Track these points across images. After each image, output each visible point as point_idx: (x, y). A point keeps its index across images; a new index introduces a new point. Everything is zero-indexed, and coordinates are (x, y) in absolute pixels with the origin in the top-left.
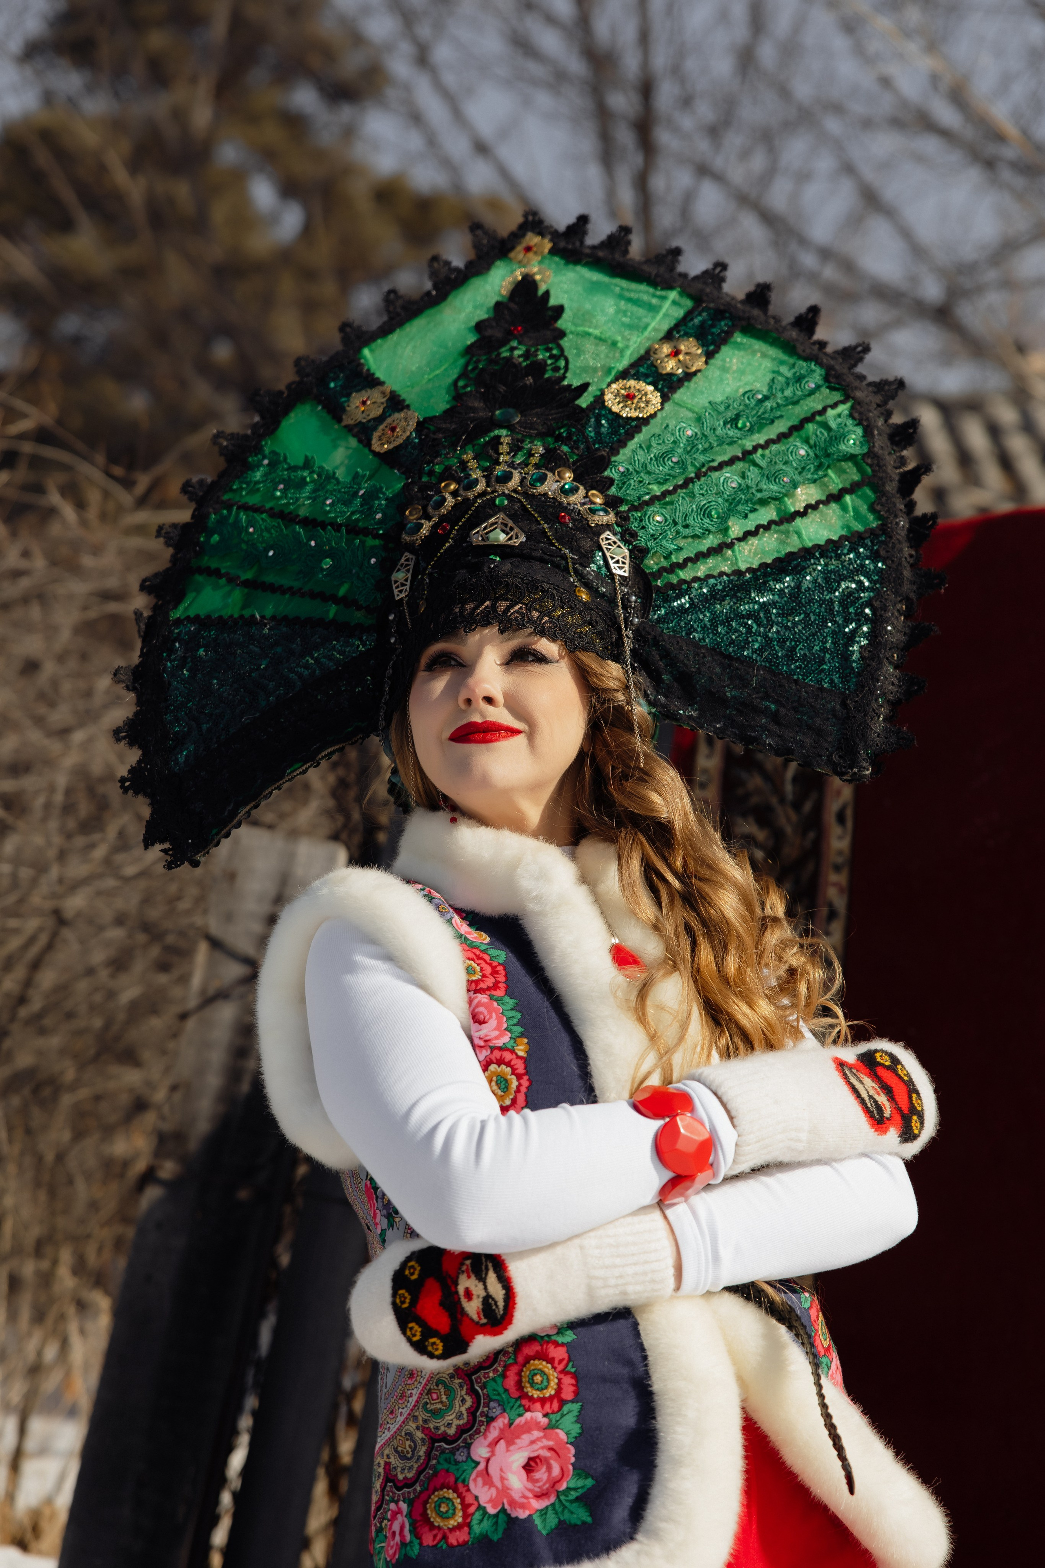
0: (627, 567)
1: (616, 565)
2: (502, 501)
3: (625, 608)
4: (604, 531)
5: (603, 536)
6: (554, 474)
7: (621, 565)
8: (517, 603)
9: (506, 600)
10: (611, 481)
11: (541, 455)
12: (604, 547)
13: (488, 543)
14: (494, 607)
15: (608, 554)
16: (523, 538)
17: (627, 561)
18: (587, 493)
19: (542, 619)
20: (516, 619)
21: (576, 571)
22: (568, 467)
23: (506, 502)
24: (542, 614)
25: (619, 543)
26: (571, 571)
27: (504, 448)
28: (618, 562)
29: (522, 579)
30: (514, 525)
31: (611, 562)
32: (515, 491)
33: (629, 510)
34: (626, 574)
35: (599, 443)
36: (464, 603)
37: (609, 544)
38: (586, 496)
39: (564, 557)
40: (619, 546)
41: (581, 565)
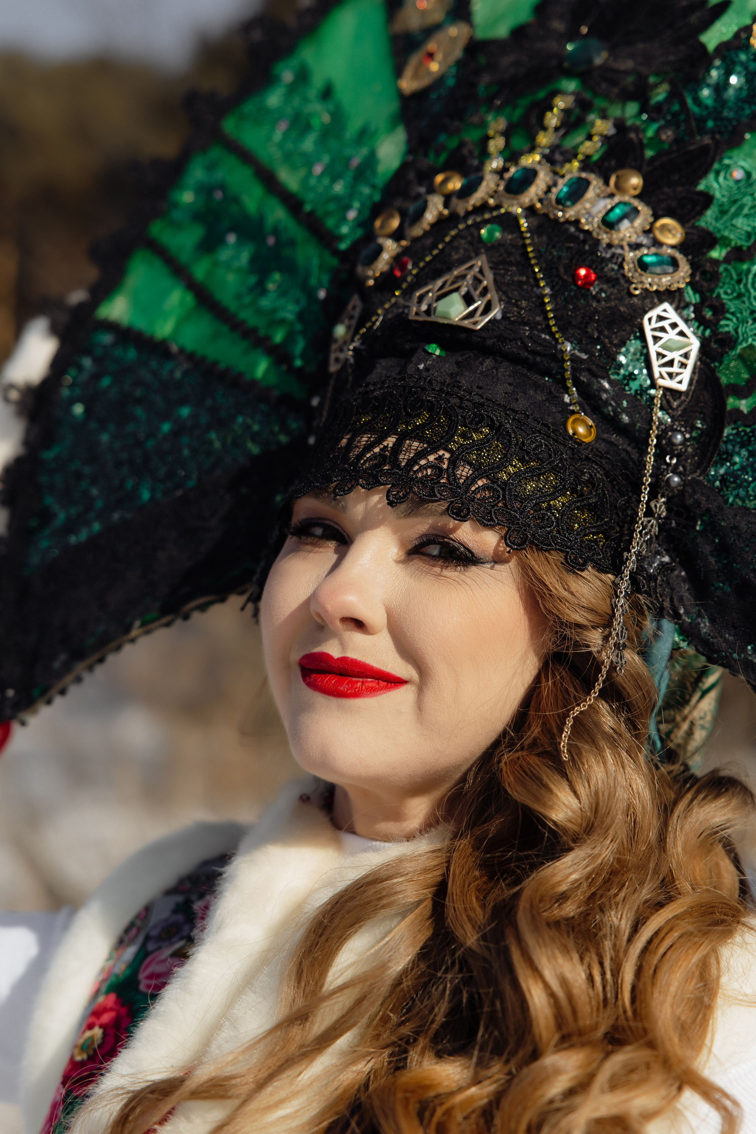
0: (686, 375)
1: (665, 370)
2: (491, 233)
3: (660, 457)
4: (661, 302)
5: (653, 314)
6: (607, 183)
7: (675, 369)
8: (434, 450)
9: (421, 440)
10: (707, 199)
11: (606, 139)
12: (649, 335)
13: (432, 319)
14: (397, 448)
15: (653, 349)
16: (496, 313)
17: (691, 363)
18: (652, 224)
19: (474, 481)
20: (422, 481)
21: (577, 383)
22: (638, 169)
23: (498, 235)
24: (479, 472)
25: (682, 326)
26: (569, 383)
27: (552, 119)
28: (670, 363)
29: (461, 398)
30: (492, 287)
31: (655, 363)
32: (530, 211)
33: (727, 260)
34: (683, 387)
35: (715, 120)
36: (357, 433)
37: (663, 329)
38: (648, 232)
39: (558, 358)
40: (682, 334)
41: (589, 370)
